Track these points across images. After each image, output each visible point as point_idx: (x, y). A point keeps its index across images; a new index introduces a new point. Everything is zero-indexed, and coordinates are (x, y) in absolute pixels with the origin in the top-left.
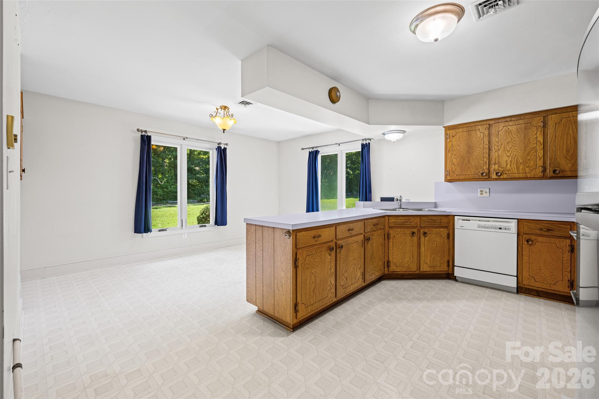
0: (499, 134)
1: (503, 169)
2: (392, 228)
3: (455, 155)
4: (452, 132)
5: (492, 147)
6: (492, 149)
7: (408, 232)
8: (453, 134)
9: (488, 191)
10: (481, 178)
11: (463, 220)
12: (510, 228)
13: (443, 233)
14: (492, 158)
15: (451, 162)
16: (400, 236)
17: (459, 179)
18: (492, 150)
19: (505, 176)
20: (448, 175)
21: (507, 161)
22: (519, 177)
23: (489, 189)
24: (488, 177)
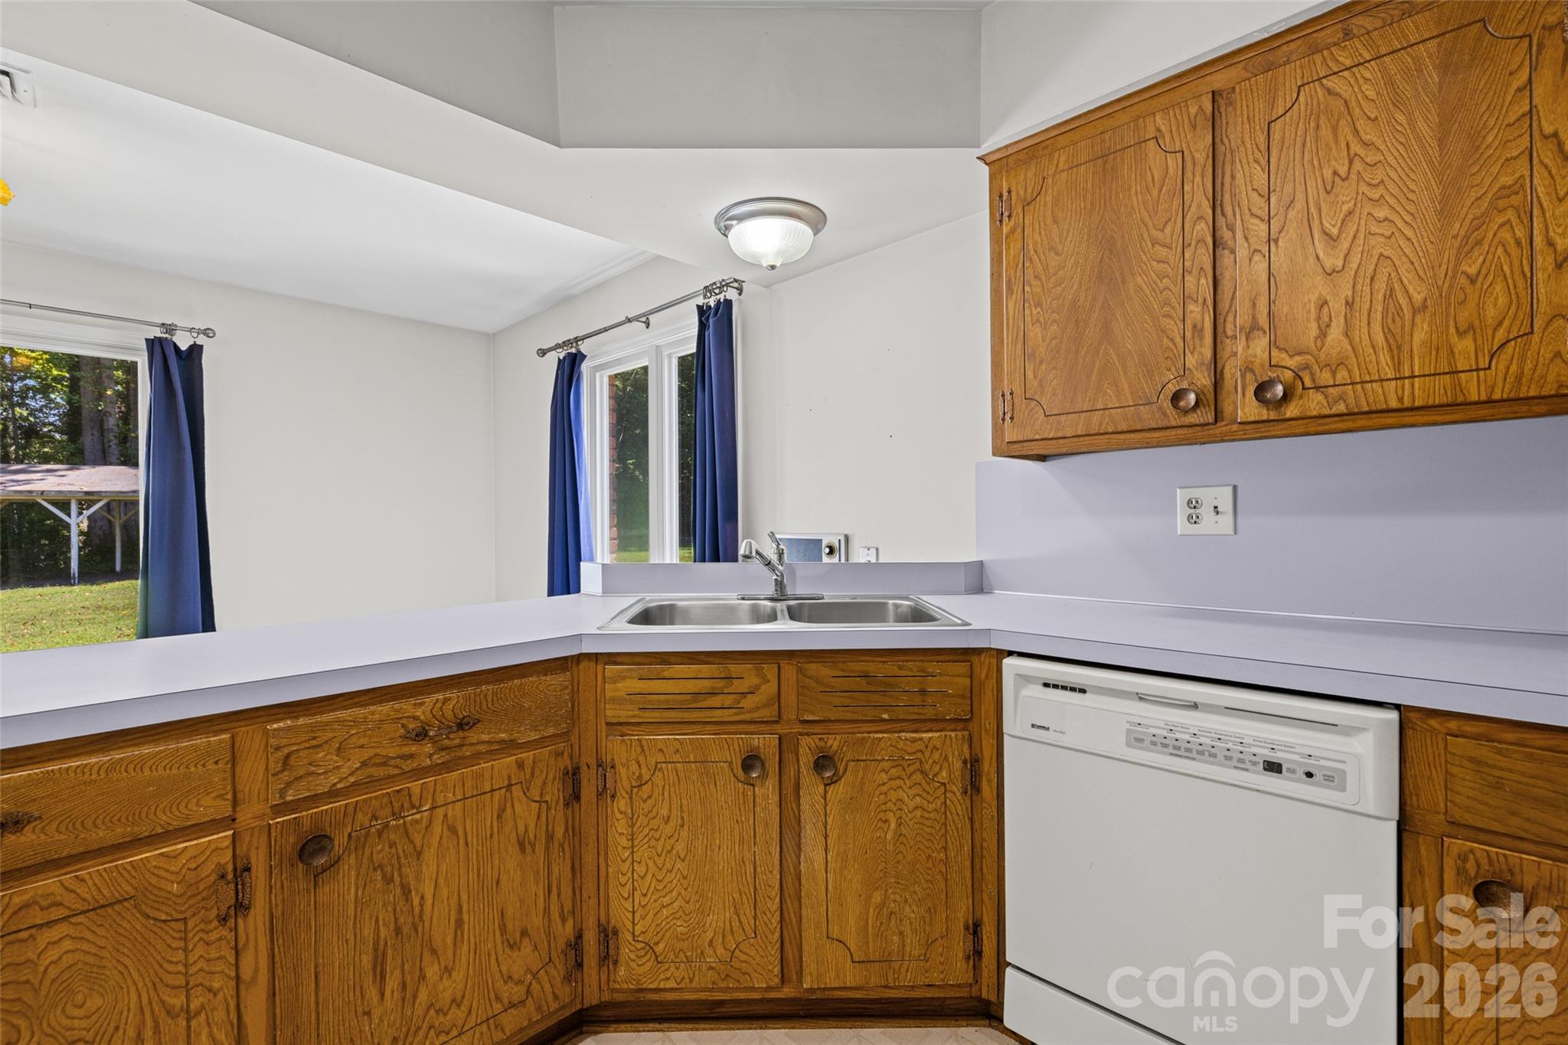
0: (1276, 137)
1: (1297, 358)
2: (625, 729)
3: (1039, 304)
4: (1021, 183)
5: (1231, 228)
6: (1230, 243)
7: (726, 750)
8: (1029, 190)
9: (1226, 505)
10: (1174, 424)
11: (1046, 685)
12: (1343, 773)
13: (936, 756)
14: (1233, 298)
15: (1019, 346)
16: (672, 777)
17: (1060, 435)
18: (1233, 252)
19: (1314, 404)
20: (1007, 417)
21: (1323, 303)
22: (1407, 404)
23: (1235, 488)
24: (1211, 418)
